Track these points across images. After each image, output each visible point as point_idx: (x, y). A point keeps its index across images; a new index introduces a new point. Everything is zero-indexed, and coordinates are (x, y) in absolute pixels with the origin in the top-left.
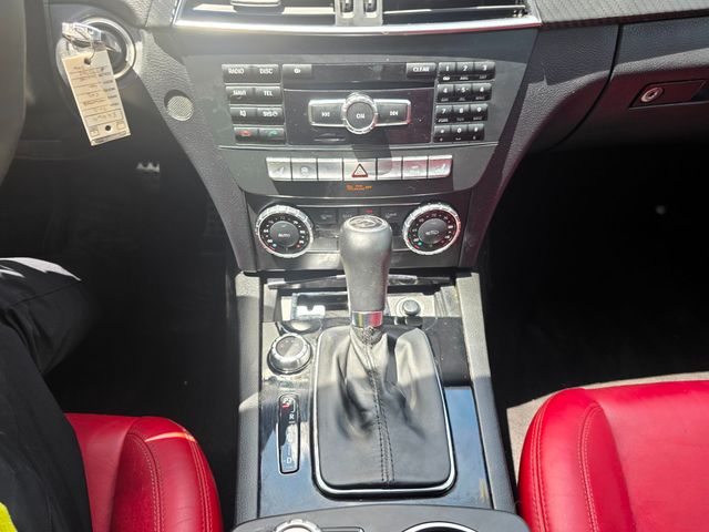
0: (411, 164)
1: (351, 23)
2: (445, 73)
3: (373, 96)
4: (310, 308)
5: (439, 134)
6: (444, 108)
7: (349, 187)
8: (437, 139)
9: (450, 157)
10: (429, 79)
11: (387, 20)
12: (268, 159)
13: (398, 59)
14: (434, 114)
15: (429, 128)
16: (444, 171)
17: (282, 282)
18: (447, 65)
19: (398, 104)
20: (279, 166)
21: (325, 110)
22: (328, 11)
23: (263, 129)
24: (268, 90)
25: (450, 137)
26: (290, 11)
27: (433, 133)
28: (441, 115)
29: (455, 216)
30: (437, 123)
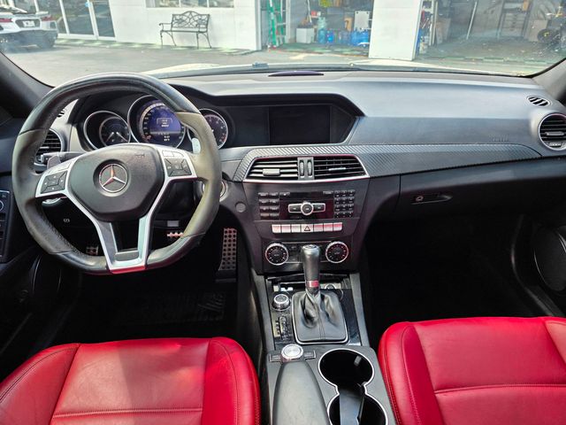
0: (327, 226)
1: (303, 179)
3: (311, 202)
6: (338, 206)
8: (336, 217)
9: (342, 223)
10: (331, 196)
11: (316, 178)
12: (273, 225)
13: (320, 190)
14: (334, 208)
15: (333, 213)
16: (340, 229)
17: (274, 277)
18: (338, 192)
19: (321, 205)
20: (276, 228)
21: (295, 207)
22: (296, 175)
23: (271, 215)
24: (274, 201)
25: (341, 216)
26: (282, 176)
27: (334, 215)
28: (337, 208)
29: (346, 246)
30: (335, 211)
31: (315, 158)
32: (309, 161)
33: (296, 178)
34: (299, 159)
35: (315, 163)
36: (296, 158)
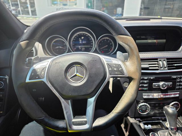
0: (171, 94)
1: (162, 70)
2: (178, 78)
3: (166, 82)
4: (148, 126)
5: (177, 88)
6: (178, 84)
7: (159, 99)
8: (177, 90)
9: (179, 93)
10: (176, 79)
11: (169, 69)
12: (143, 94)
13: (170, 76)
14: (177, 85)
15: (175, 87)
16: (177, 95)
17: (139, 119)
18: (179, 76)
19: (170, 83)
20: (145, 95)
21: (156, 85)
22: (157, 68)
23: (143, 88)
24: (146, 82)
26: (150, 68)
27: (176, 88)
28: (178, 85)
29: (179, 104)
30: (177, 86)
31: (167, 59)
32: (164, 60)
33: (157, 70)
34: (159, 59)
35: (168, 62)
36: (157, 59)
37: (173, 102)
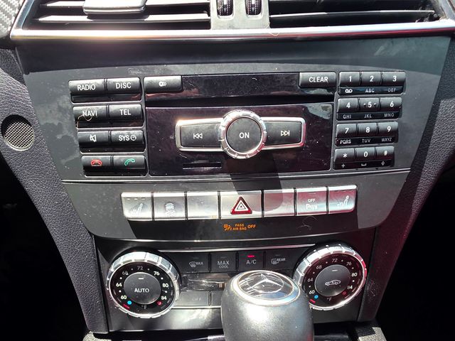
0: (306, 196)
1: (231, 26)
5: (340, 159)
6: (347, 127)
8: (337, 166)
9: (354, 187)
10: (327, 90)
12: (124, 195)
13: (290, 68)
14: (335, 134)
15: (328, 152)
16: (347, 205)
18: (350, 75)
20: (137, 203)
21: (197, 131)
22: (201, 16)
23: (118, 157)
25: (354, 162)
26: (155, 17)
27: (333, 159)
28: (342, 135)
29: (361, 261)
30: (338, 145)
37: (320, 244)
